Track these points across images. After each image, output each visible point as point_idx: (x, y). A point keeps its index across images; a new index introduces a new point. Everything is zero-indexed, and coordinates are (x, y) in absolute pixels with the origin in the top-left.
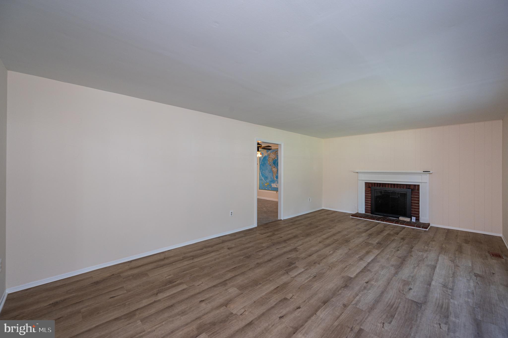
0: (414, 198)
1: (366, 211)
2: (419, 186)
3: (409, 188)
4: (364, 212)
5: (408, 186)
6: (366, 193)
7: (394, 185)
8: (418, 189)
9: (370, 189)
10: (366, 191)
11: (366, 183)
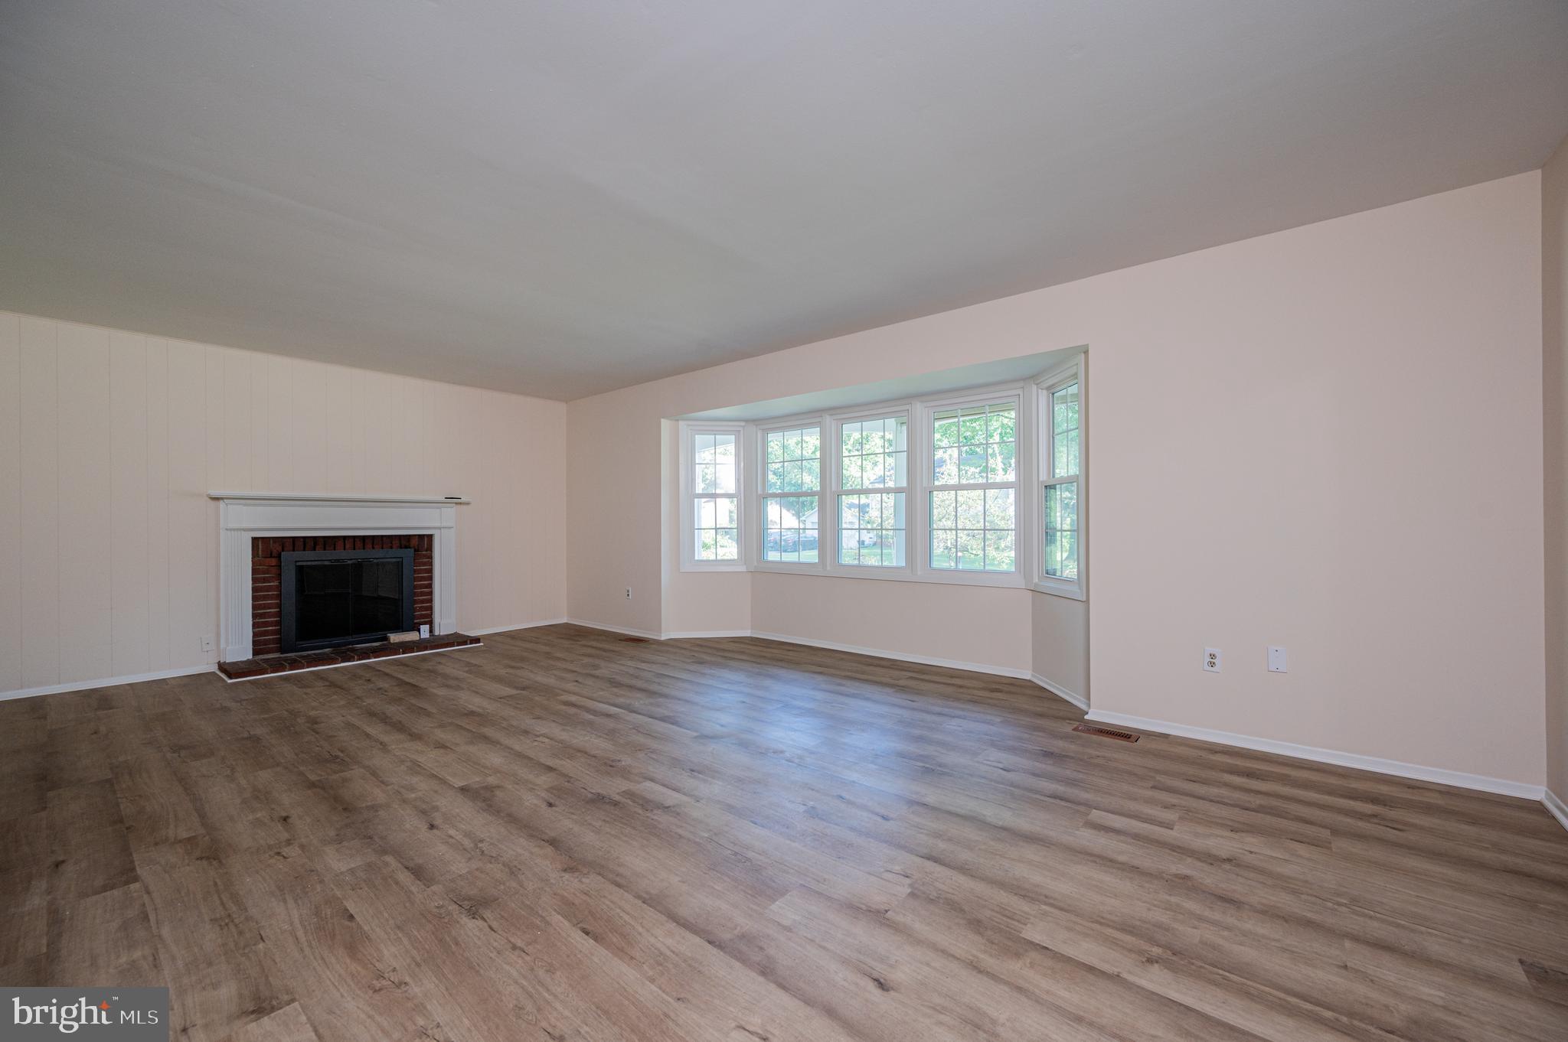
0: (420, 571)
1: (258, 648)
2: (430, 537)
3: (406, 547)
4: (248, 655)
5: (404, 541)
6: (254, 580)
7: (364, 538)
8: (430, 548)
9: (274, 562)
10: (254, 571)
11: (255, 540)
